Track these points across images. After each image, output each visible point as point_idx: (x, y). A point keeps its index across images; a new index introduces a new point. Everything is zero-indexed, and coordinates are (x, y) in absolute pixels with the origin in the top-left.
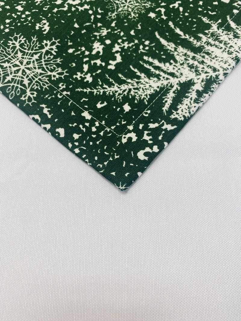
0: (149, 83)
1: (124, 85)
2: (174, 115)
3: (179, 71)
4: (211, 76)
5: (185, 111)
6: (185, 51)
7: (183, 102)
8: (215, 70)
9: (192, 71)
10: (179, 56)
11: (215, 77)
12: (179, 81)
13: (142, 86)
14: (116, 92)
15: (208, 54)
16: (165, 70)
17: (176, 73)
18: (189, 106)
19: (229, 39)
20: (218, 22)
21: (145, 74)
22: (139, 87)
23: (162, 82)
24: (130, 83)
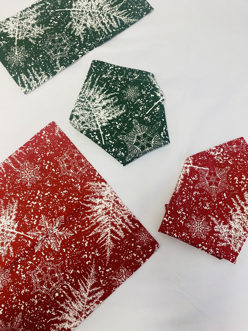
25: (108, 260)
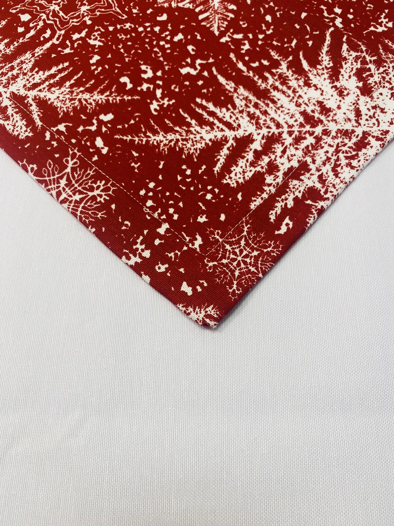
25: (137, 139)
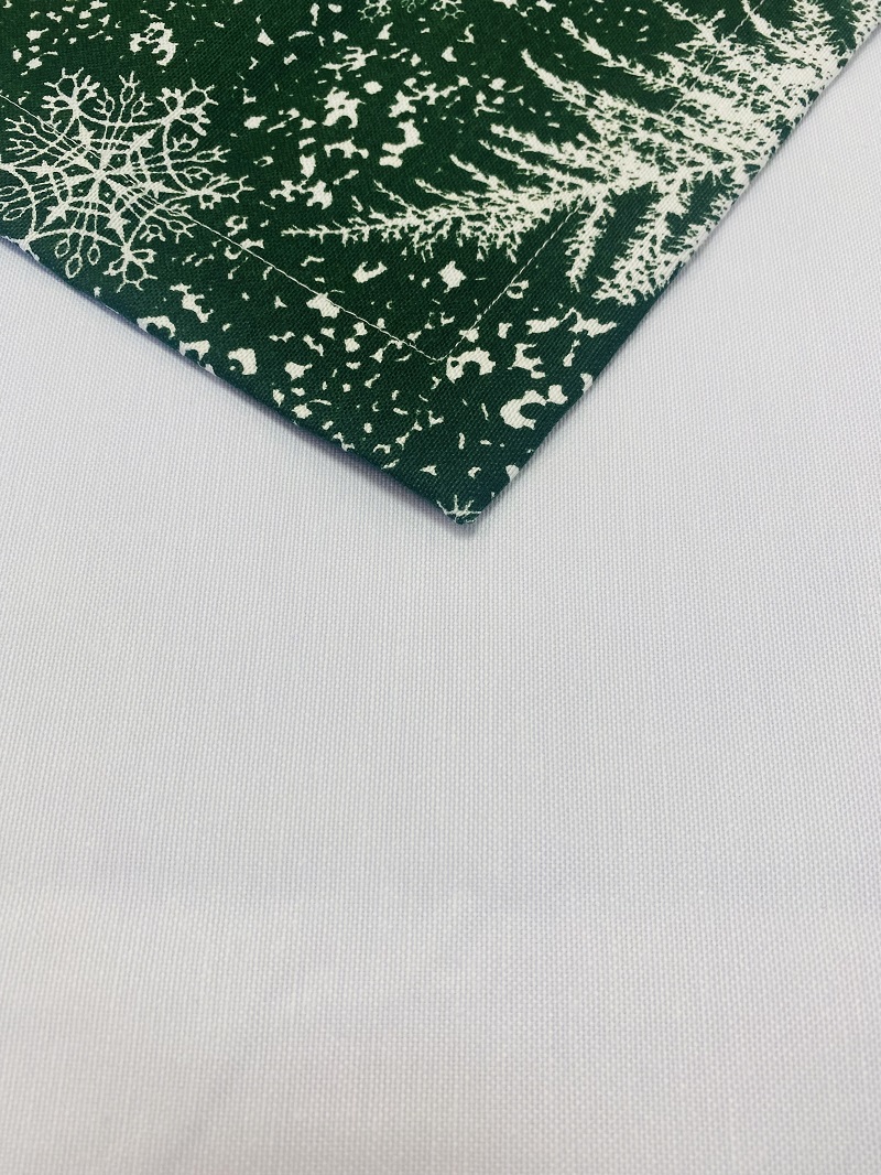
0: (517, 202)
1: (438, 208)
2: (606, 291)
3: (607, 162)
4: (710, 173)
5: (636, 276)
6: (620, 105)
7: (628, 251)
8: (718, 157)
9: (649, 161)
10: (603, 121)
11: (720, 175)
12: (611, 191)
13: (494, 210)
14: (413, 229)
15: (693, 112)
16: (561, 163)
17: (598, 168)
18: (647, 262)
19: (755, 66)
20: (716, 18)
21: (500, 179)
22: (484, 213)
23: (557, 198)
24: (455, 203)
